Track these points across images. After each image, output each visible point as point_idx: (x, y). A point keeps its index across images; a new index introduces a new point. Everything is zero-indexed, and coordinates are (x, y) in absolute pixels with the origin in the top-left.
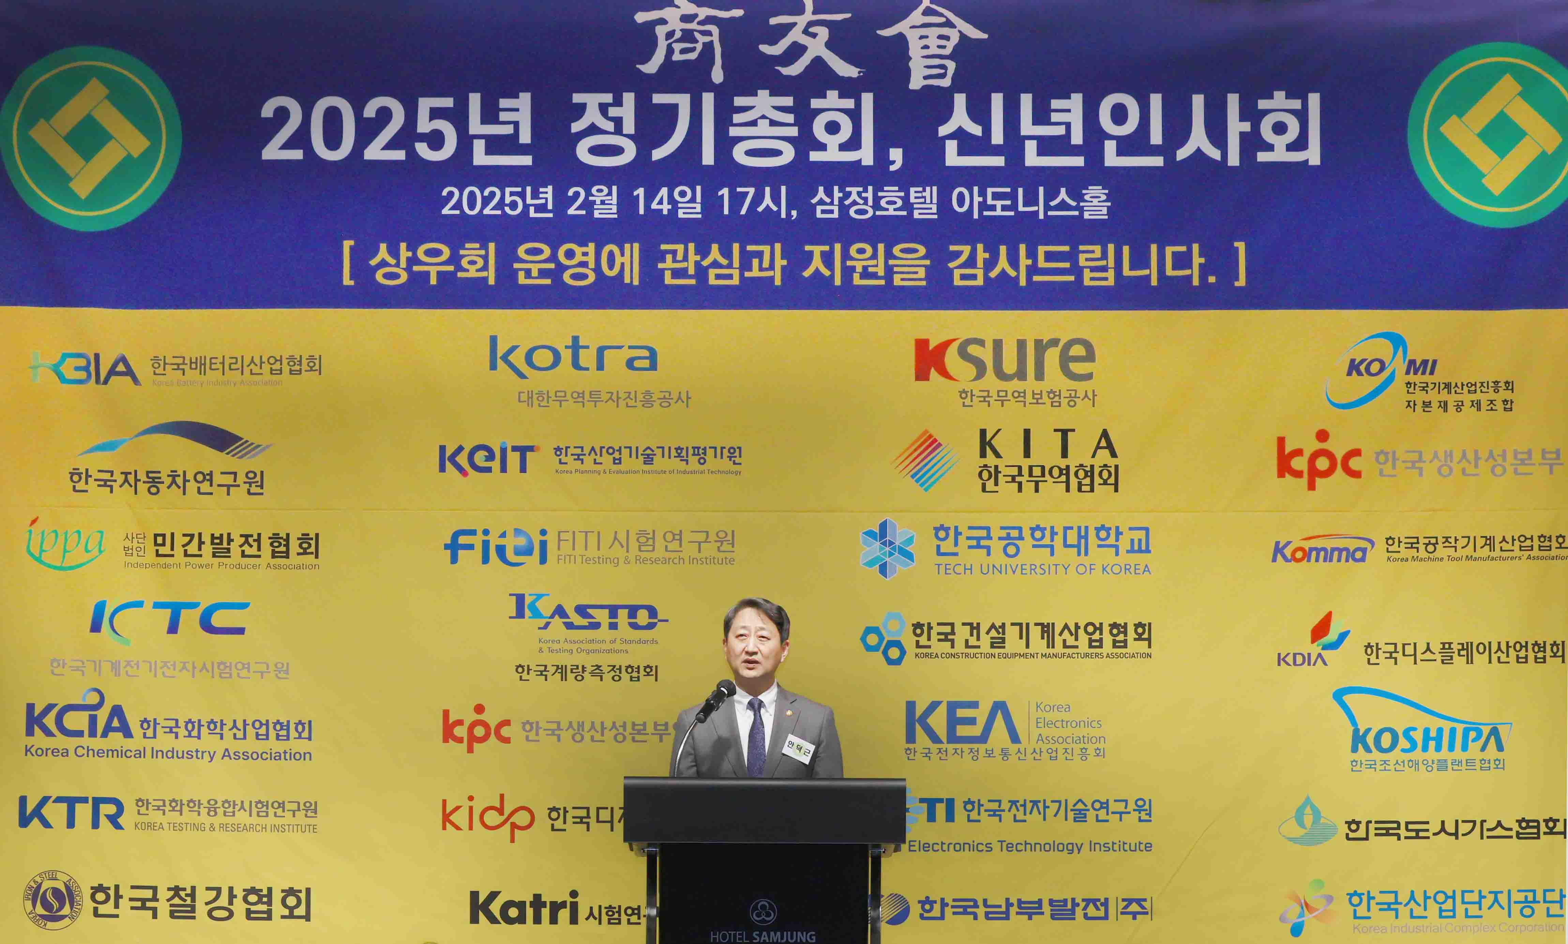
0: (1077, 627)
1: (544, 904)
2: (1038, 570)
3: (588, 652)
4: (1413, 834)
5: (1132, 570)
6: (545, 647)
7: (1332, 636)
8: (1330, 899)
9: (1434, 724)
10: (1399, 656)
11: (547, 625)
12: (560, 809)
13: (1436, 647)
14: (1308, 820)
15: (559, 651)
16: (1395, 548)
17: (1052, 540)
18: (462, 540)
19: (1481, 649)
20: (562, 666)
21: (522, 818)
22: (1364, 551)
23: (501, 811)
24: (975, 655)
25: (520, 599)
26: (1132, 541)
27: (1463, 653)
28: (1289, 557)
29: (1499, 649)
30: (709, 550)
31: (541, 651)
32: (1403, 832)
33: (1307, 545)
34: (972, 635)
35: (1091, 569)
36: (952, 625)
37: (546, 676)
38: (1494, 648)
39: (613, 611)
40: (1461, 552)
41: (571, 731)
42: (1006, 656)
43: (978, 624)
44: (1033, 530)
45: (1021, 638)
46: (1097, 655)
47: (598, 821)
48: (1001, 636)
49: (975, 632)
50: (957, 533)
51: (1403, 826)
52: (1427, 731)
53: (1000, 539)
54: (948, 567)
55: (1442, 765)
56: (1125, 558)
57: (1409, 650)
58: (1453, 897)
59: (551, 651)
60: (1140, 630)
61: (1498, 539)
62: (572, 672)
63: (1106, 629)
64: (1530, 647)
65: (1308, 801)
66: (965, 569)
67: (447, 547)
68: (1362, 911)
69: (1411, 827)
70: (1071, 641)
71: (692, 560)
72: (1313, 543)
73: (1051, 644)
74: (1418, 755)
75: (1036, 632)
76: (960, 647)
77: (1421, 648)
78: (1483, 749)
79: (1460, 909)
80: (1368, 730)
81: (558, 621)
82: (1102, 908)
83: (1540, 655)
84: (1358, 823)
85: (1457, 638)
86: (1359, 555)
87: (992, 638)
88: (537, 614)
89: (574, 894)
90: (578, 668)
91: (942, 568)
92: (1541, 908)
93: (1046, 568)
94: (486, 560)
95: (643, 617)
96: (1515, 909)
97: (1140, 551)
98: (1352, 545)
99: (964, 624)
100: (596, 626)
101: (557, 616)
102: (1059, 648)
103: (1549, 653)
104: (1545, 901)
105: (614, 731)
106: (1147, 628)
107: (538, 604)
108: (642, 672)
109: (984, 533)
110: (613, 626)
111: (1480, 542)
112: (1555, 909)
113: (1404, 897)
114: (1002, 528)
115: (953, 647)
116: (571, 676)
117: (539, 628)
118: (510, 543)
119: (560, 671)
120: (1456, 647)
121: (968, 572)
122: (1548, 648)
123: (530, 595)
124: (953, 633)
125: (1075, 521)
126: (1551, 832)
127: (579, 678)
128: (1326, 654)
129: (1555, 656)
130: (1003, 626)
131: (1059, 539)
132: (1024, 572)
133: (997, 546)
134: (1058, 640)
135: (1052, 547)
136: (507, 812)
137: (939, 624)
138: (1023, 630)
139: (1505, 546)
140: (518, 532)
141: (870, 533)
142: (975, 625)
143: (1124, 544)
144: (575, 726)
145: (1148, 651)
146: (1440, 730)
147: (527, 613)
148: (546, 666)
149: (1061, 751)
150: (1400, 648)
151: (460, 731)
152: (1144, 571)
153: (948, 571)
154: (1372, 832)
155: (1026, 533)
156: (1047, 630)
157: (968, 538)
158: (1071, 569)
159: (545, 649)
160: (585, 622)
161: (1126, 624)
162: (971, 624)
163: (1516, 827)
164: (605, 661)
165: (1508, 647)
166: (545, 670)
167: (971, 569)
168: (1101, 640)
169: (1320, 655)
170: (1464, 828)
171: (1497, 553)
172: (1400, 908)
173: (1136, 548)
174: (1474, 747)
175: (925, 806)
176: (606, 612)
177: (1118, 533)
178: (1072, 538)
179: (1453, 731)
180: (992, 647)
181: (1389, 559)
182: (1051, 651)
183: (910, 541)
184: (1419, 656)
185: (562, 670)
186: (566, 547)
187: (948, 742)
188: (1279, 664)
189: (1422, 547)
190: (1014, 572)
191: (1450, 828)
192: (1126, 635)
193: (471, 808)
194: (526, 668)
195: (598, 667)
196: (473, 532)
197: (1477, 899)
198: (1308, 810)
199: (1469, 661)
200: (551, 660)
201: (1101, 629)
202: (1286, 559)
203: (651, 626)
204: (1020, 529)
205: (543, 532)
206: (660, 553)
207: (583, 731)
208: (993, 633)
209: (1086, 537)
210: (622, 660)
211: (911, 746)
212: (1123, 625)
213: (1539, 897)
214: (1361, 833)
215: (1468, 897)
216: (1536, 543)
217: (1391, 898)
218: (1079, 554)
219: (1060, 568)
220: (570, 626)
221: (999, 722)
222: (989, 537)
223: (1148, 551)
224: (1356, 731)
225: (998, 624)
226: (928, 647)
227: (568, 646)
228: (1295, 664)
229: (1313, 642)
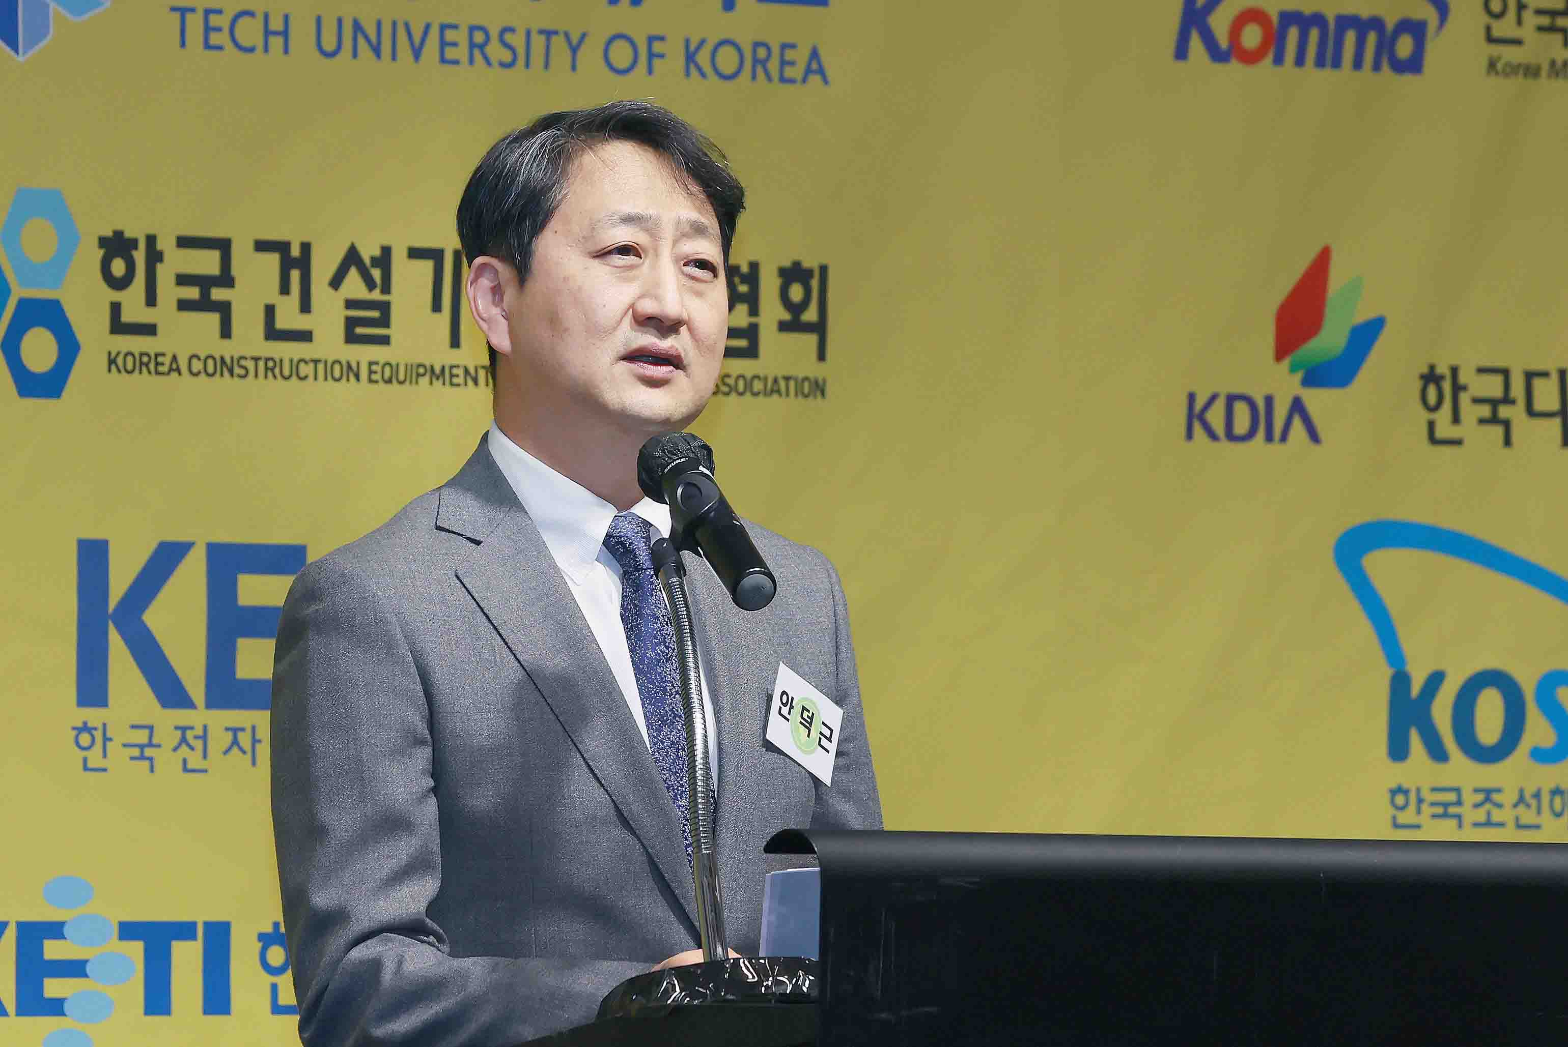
2: (496, 51)
5: (773, 66)
7: (1331, 336)
10: (1515, 413)
16: (1507, 26)
22: (1419, 31)
24: (295, 365)
28: (1223, 43)
33: (1274, 3)
34: (285, 289)
35: (651, 56)
36: (224, 246)
42: (391, 374)
43: (306, 247)
45: (437, 307)
48: (376, 295)
49: (295, 275)
54: (214, 20)
56: (751, 20)
57: (1547, 396)
60: (796, 293)
66: (267, 33)
76: (246, 334)
80: (1436, 680)
86: (1404, 47)
87: (351, 304)
91: (195, 23)
93: (517, 40)
98: (1391, 8)
99: (262, 246)
106: (815, 283)
115: (226, 332)
121: (276, 43)
124: (226, 279)
128: (1315, 401)
130: (384, 259)
132: (450, 53)
137: (184, 242)
138: (446, 275)
142: (295, 252)
145: (808, 367)
150: (1518, 389)
152: (808, 71)
153: (214, 38)
158: (591, 55)
161: (754, 266)
162: (282, 247)
167: (285, 34)
169: (1297, 406)
175: (136, 949)
180: (351, 338)
181: (1492, 65)
187: (211, 704)
188: (1189, 435)
190: (417, 53)
192: (754, 311)
202: (1217, 55)
208: (353, 285)
211: (93, 716)
212: (745, 269)
219: (558, 42)
224: (1400, 681)
225: (368, 252)
226: (149, 330)
228: (1231, 436)
229: (1280, 355)
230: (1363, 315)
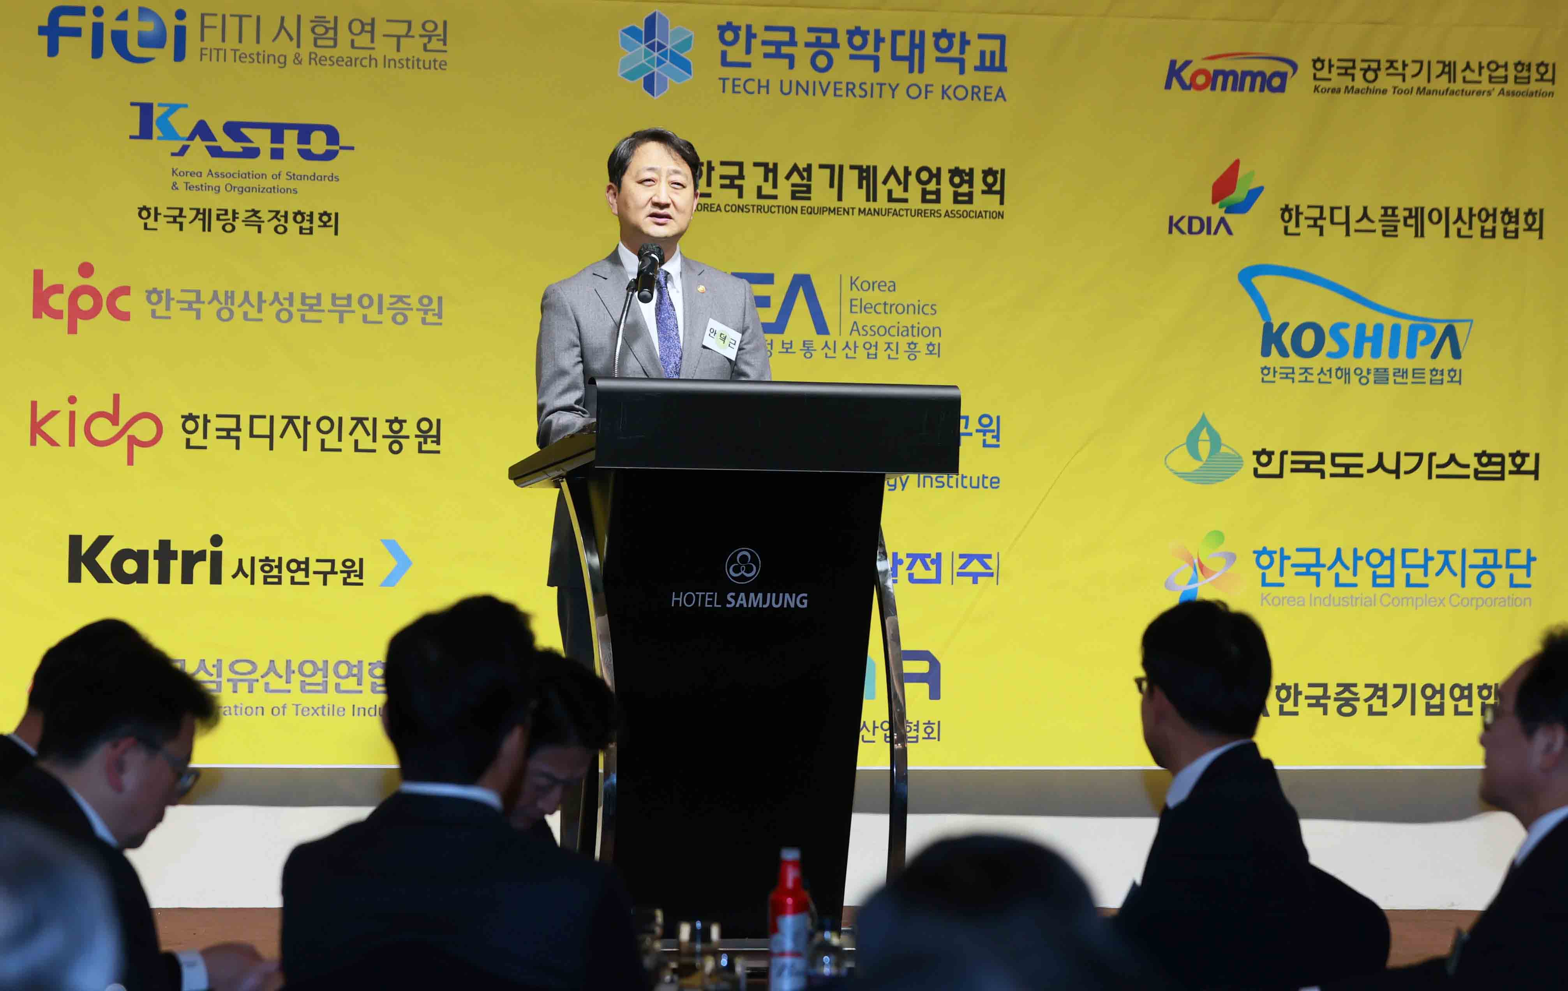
0: (907, 172)
1: (174, 556)
2: (857, 91)
3: (242, 190)
4: (1342, 470)
5: (981, 95)
6: (180, 181)
7: (1239, 194)
8: (1231, 558)
9: (1371, 318)
10: (1326, 223)
11: (183, 150)
12: (198, 417)
13: (1376, 213)
14: (1204, 448)
15: (199, 188)
16: (1324, 74)
17: (877, 49)
18: (65, 21)
19: (1435, 217)
20: (204, 210)
21: (144, 430)
22: (1283, 76)
23: (114, 419)
24: (770, 208)
25: (146, 110)
26: (983, 53)
27: (1411, 221)
28: (1188, 82)
29: (1460, 217)
30: (413, 47)
31: (174, 186)
32: (1328, 468)
33: (1212, 66)
34: (766, 180)
35: (927, 92)
36: (740, 165)
37: (181, 224)
38: (1453, 216)
39: (277, 131)
40: (1411, 83)
41: (216, 305)
42: (811, 211)
43: (775, 165)
44: (851, 34)
45: (832, 185)
46: (933, 213)
47: (252, 435)
48: (805, 182)
49: (771, 175)
50: (750, 36)
51: (1328, 459)
52: (1361, 328)
53: (808, 45)
54: (737, 83)
55: (1381, 376)
56: (972, 78)
57: (1340, 216)
58: (1392, 558)
59: (189, 187)
60: (990, 179)
61: (1460, 66)
62: (218, 219)
63: (945, 176)
64: (1499, 216)
65: (1203, 423)
66: (760, 87)
67: (42, 31)
68: (1272, 575)
69: (1338, 460)
70: (898, 193)
71: (388, 62)
72: (1220, 64)
73: (871, 196)
74: (1348, 361)
75: (851, 178)
76: (749, 197)
77: (1356, 214)
78: (1435, 355)
79: (1400, 574)
80: (1284, 326)
81: (198, 145)
82: (933, 567)
83: (1512, 227)
84: (1270, 454)
85: (1403, 201)
86: (1276, 82)
87: (793, 185)
88: (170, 134)
89: (216, 540)
90: (226, 214)
91: (729, 84)
92: (1502, 575)
93: (868, 88)
94: (97, 52)
95: (318, 143)
96: (1472, 575)
97: (992, 68)
98: (1268, 68)
99: (756, 164)
100: (253, 153)
101: (198, 138)
102: (882, 202)
103: (1522, 225)
104: (1508, 566)
105: (277, 307)
106: (999, 176)
107: (172, 119)
108: (316, 222)
109: (785, 36)
110: (277, 154)
111: (1437, 69)
112: (1520, 576)
113: (1327, 558)
114: (811, 30)
115: (740, 196)
116: (216, 225)
117: (173, 154)
118: (134, 28)
119: (201, 216)
120: (1401, 214)
121: (763, 90)
122: (1522, 217)
123: (160, 105)
124: (741, 176)
125: (906, 21)
126: (1518, 471)
127: (229, 228)
128: (1230, 219)
129: (1530, 229)
130: (809, 168)
131: (886, 48)
132: (838, 93)
133: (803, 54)
134: (882, 191)
135: (876, 60)
136: (123, 420)
137: (723, 163)
138: (835, 174)
139: (1469, 75)
140: (144, 12)
141: (632, 31)
142: (771, 166)
143: (972, 58)
144: (222, 298)
145: (997, 208)
146: (1379, 328)
147: (156, 132)
148: (181, 210)
149: (882, 346)
150: (1327, 213)
151: (58, 302)
152: (997, 96)
153: (737, 89)
154: (1288, 466)
155: (842, 38)
156: (866, 175)
157: (765, 43)
158: (901, 92)
159: (181, 186)
160: (237, 147)
161: (971, 170)
162: (765, 165)
163: (1474, 463)
164: (265, 204)
165: (1471, 215)
166: (180, 216)
167: (767, 87)
168: (937, 192)
169: (1222, 221)
170: (1408, 463)
171: (1459, 85)
172: (1323, 571)
173: (988, 64)
174: (1424, 352)
176: (267, 133)
177: (964, 42)
178: (903, 48)
179: (1396, 329)
180: (794, 197)
181: (1316, 89)
182: (872, 205)
183: (686, 44)
184: (1353, 226)
185: (204, 216)
186: (213, 37)
188: (1170, 232)
189: (1359, 74)
190: (824, 93)
191: (1390, 464)
192: (971, 186)
193: (72, 414)
194: (152, 212)
195: (255, 213)
196: (79, 11)
197: (1421, 562)
198: (1204, 435)
199: (1420, 233)
200: (189, 201)
201: (938, 175)
202: (1184, 86)
203: (329, 156)
204: (834, 32)
205: (181, 14)
206: (343, 49)
207: (233, 304)
208: (795, 178)
209: (921, 47)
210: (291, 204)
212: (967, 171)
213: (1502, 560)
214: (1274, 468)
215: (1411, 558)
216: (1512, 73)
217: (1310, 558)
218: (911, 70)
219: (886, 89)
220: (216, 152)
221: (801, 302)
222: (792, 42)
223: (1003, 68)
225: (802, 166)
226: (709, 195)
227: (213, 182)
228: (1190, 231)
229: (1214, 201)
230: (1254, 185)
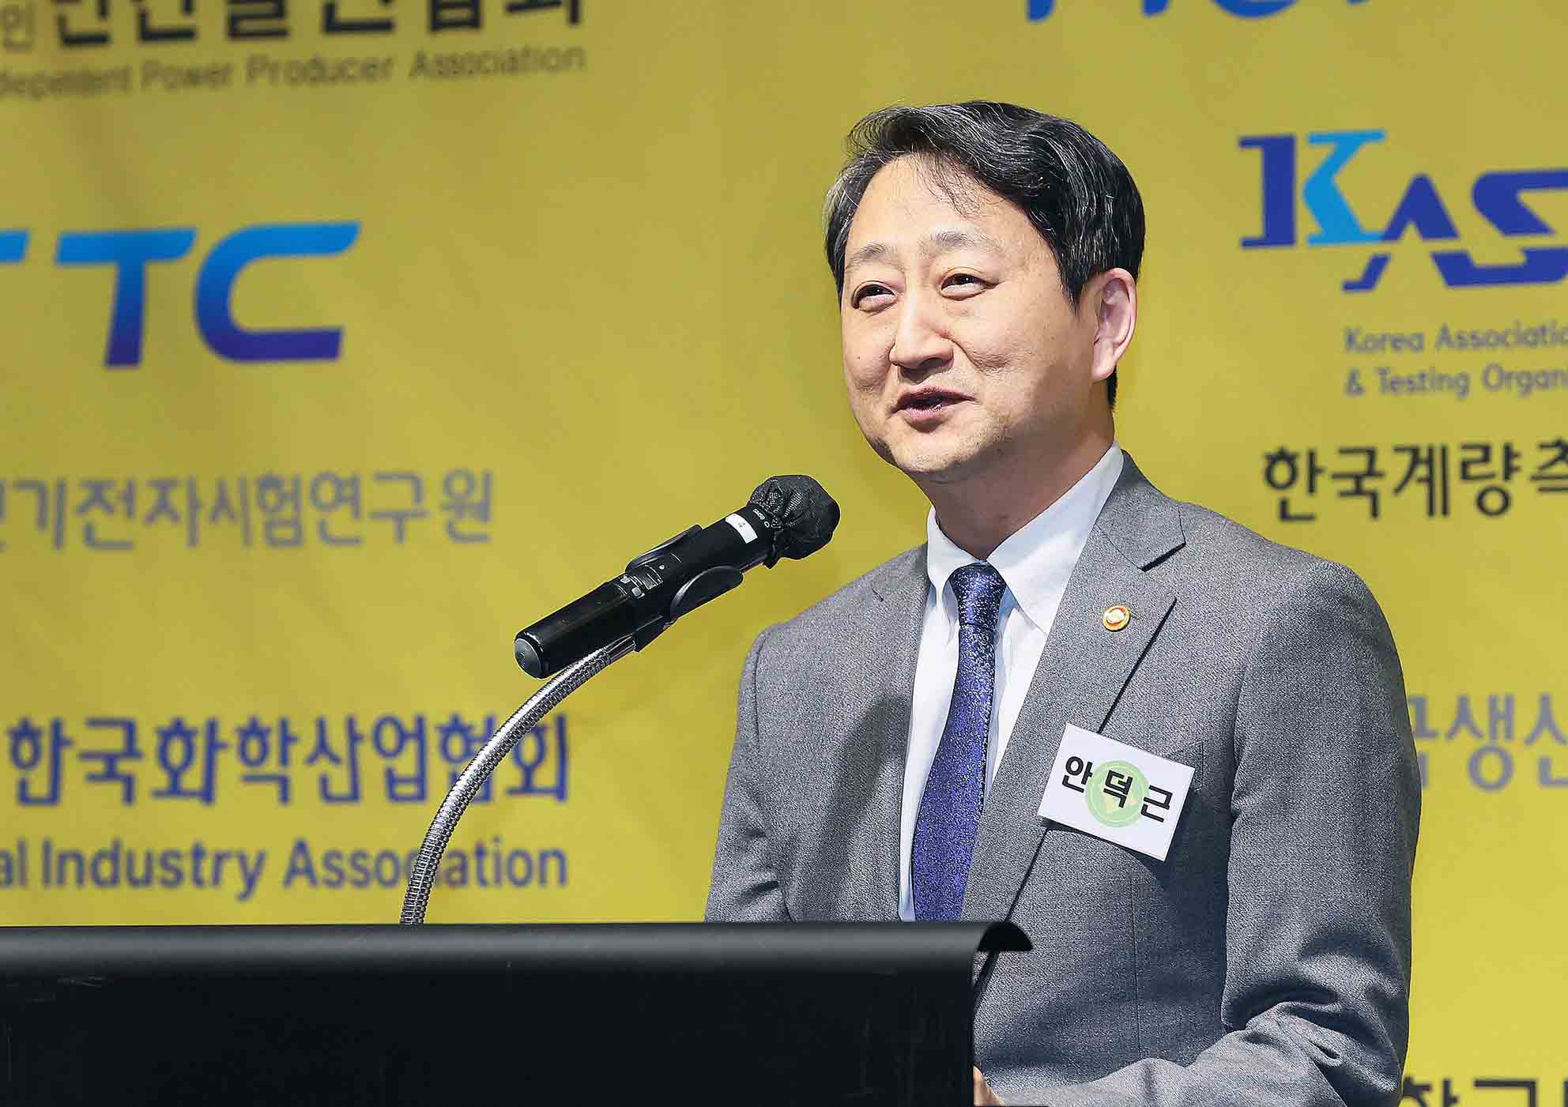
3: (1530, 382)
6: (1367, 365)
11: (1374, 272)
15: (1415, 384)
20: (1432, 451)
25: (1277, 156)
31: (1354, 386)
37: (1374, 497)
59: (1390, 383)
62: (1465, 476)
81: (1413, 251)
88: (1338, 224)
90: (1487, 458)
100: (1555, 267)
101: (1406, 230)
107: (1342, 179)
116: (1462, 494)
117: (1349, 287)
119: (1422, 471)
123: (1313, 137)
127: (1493, 501)
147: (1305, 221)
148: (1371, 454)
159: (1370, 380)
160: (1510, 250)
166: (1371, 472)
185: (1429, 469)
194: (1302, 465)
200: (1392, 425)
207: (1509, 735)
220: (1454, 270)
227: (1451, 362)
